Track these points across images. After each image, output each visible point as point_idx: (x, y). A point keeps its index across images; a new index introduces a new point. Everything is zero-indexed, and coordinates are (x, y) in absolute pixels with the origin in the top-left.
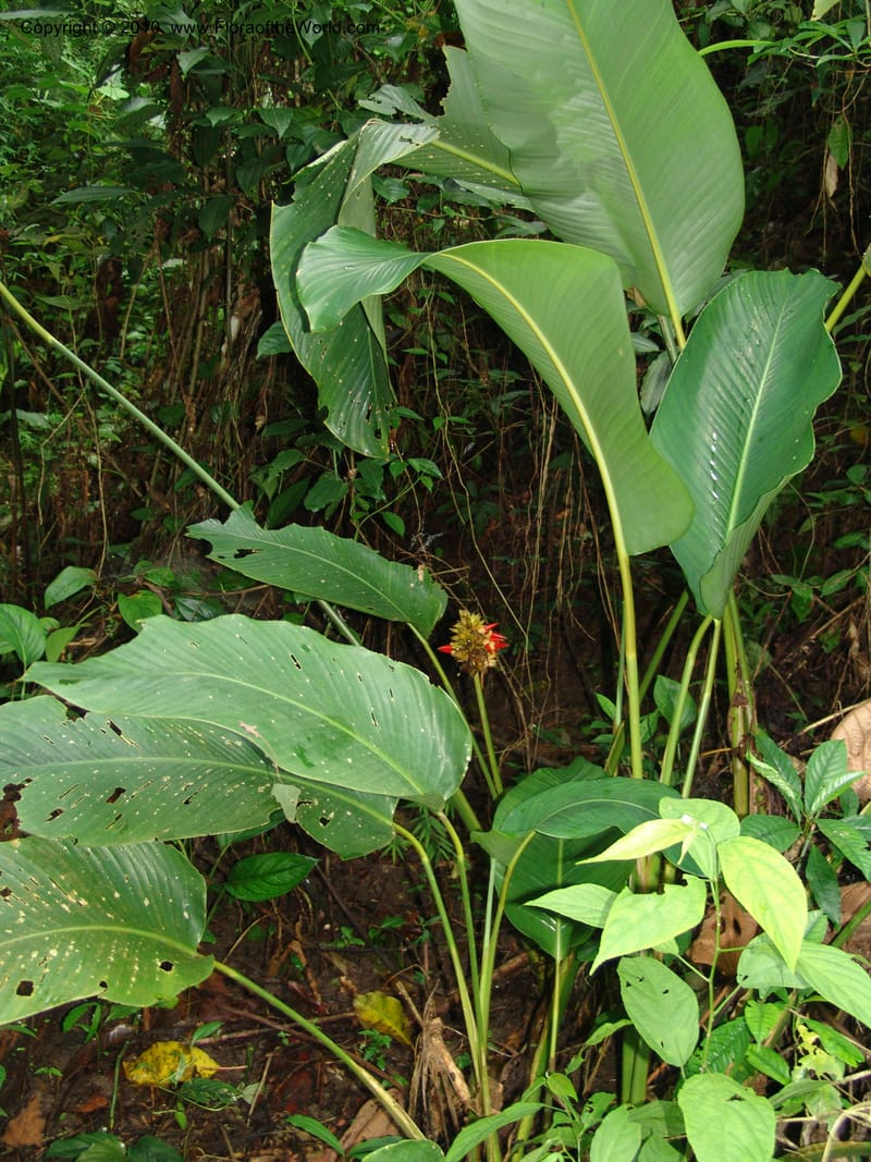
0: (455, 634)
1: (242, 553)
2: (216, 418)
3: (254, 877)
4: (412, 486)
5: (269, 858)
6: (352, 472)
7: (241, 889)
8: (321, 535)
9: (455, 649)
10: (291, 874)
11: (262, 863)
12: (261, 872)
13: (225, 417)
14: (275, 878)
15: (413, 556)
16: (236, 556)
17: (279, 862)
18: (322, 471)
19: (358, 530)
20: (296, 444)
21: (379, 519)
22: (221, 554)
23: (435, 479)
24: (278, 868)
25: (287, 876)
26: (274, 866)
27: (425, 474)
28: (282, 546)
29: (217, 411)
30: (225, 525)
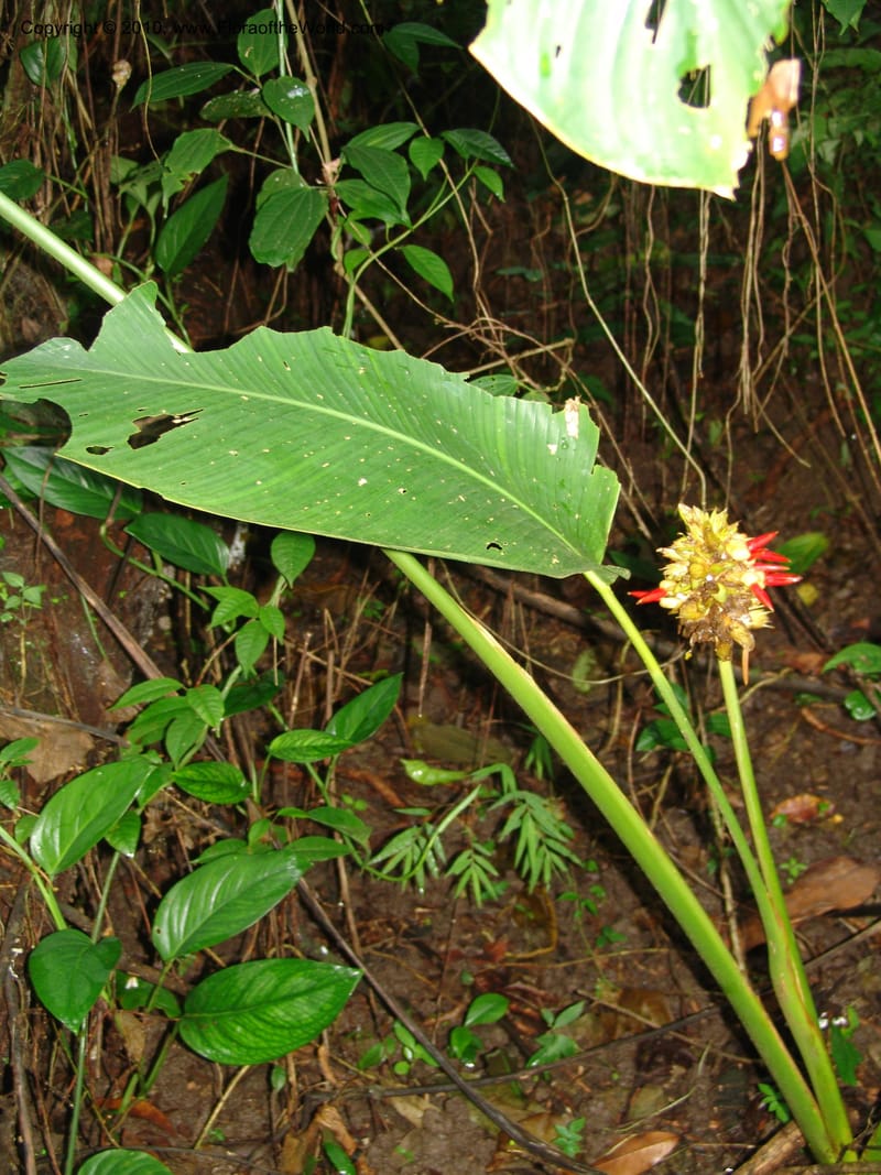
0: (669, 561)
1: (151, 432)
2: (35, 72)
3: (237, 1008)
4: (455, 191)
5: (263, 972)
6: (331, 167)
7: (214, 1035)
8: (328, 350)
9: (673, 596)
10: (311, 1004)
11: (250, 983)
12: (249, 999)
13: (52, 68)
14: (278, 1012)
15: (467, 330)
16: (136, 442)
17: (283, 980)
18: (264, 171)
19: (354, 288)
20: (205, 117)
21: (395, 260)
22: (94, 438)
23: (502, 170)
24: (285, 989)
25: (303, 1010)
26: (276, 987)
27: (482, 163)
28: (245, 395)
29: (35, 57)
30: (92, 349)
